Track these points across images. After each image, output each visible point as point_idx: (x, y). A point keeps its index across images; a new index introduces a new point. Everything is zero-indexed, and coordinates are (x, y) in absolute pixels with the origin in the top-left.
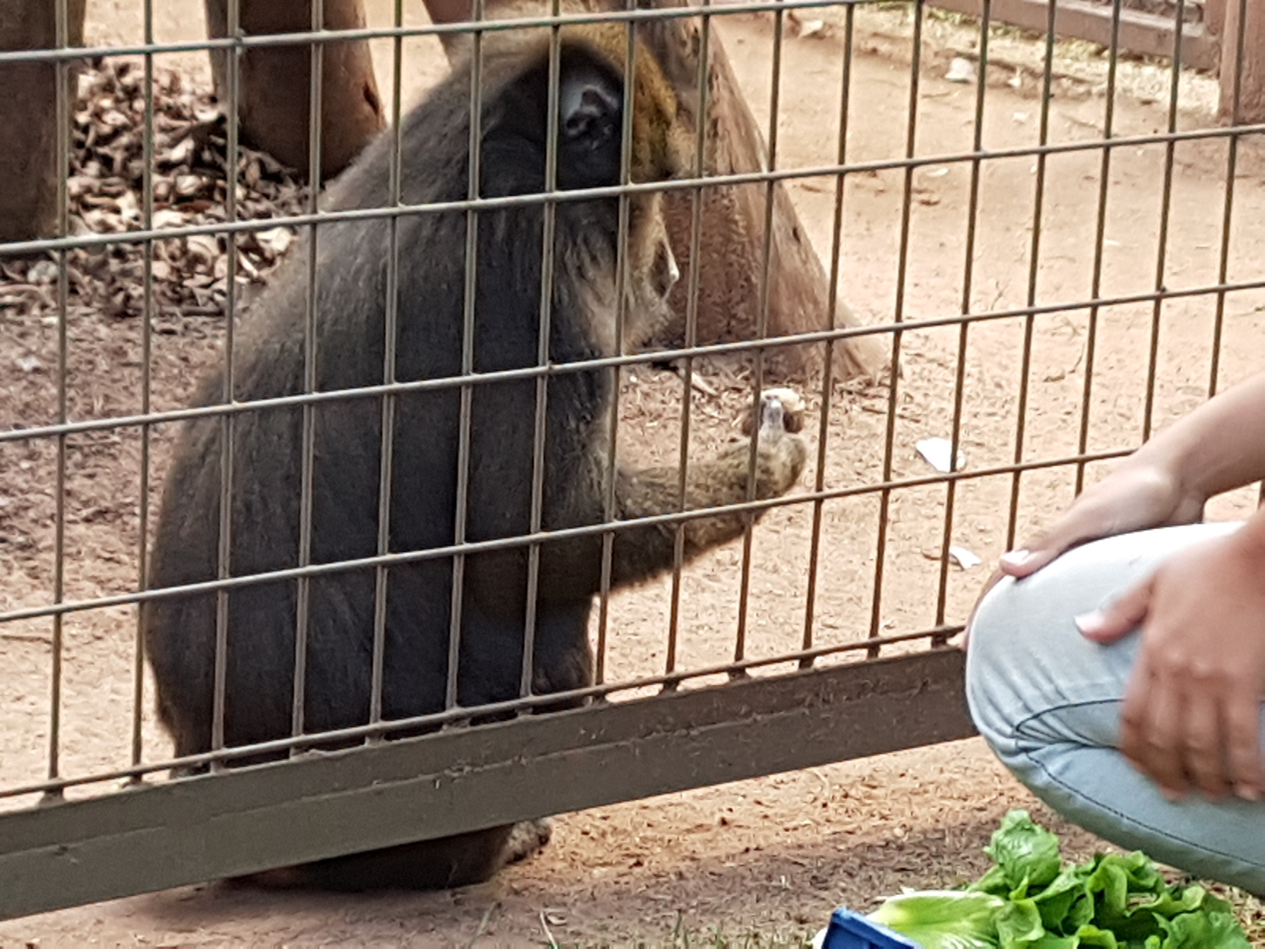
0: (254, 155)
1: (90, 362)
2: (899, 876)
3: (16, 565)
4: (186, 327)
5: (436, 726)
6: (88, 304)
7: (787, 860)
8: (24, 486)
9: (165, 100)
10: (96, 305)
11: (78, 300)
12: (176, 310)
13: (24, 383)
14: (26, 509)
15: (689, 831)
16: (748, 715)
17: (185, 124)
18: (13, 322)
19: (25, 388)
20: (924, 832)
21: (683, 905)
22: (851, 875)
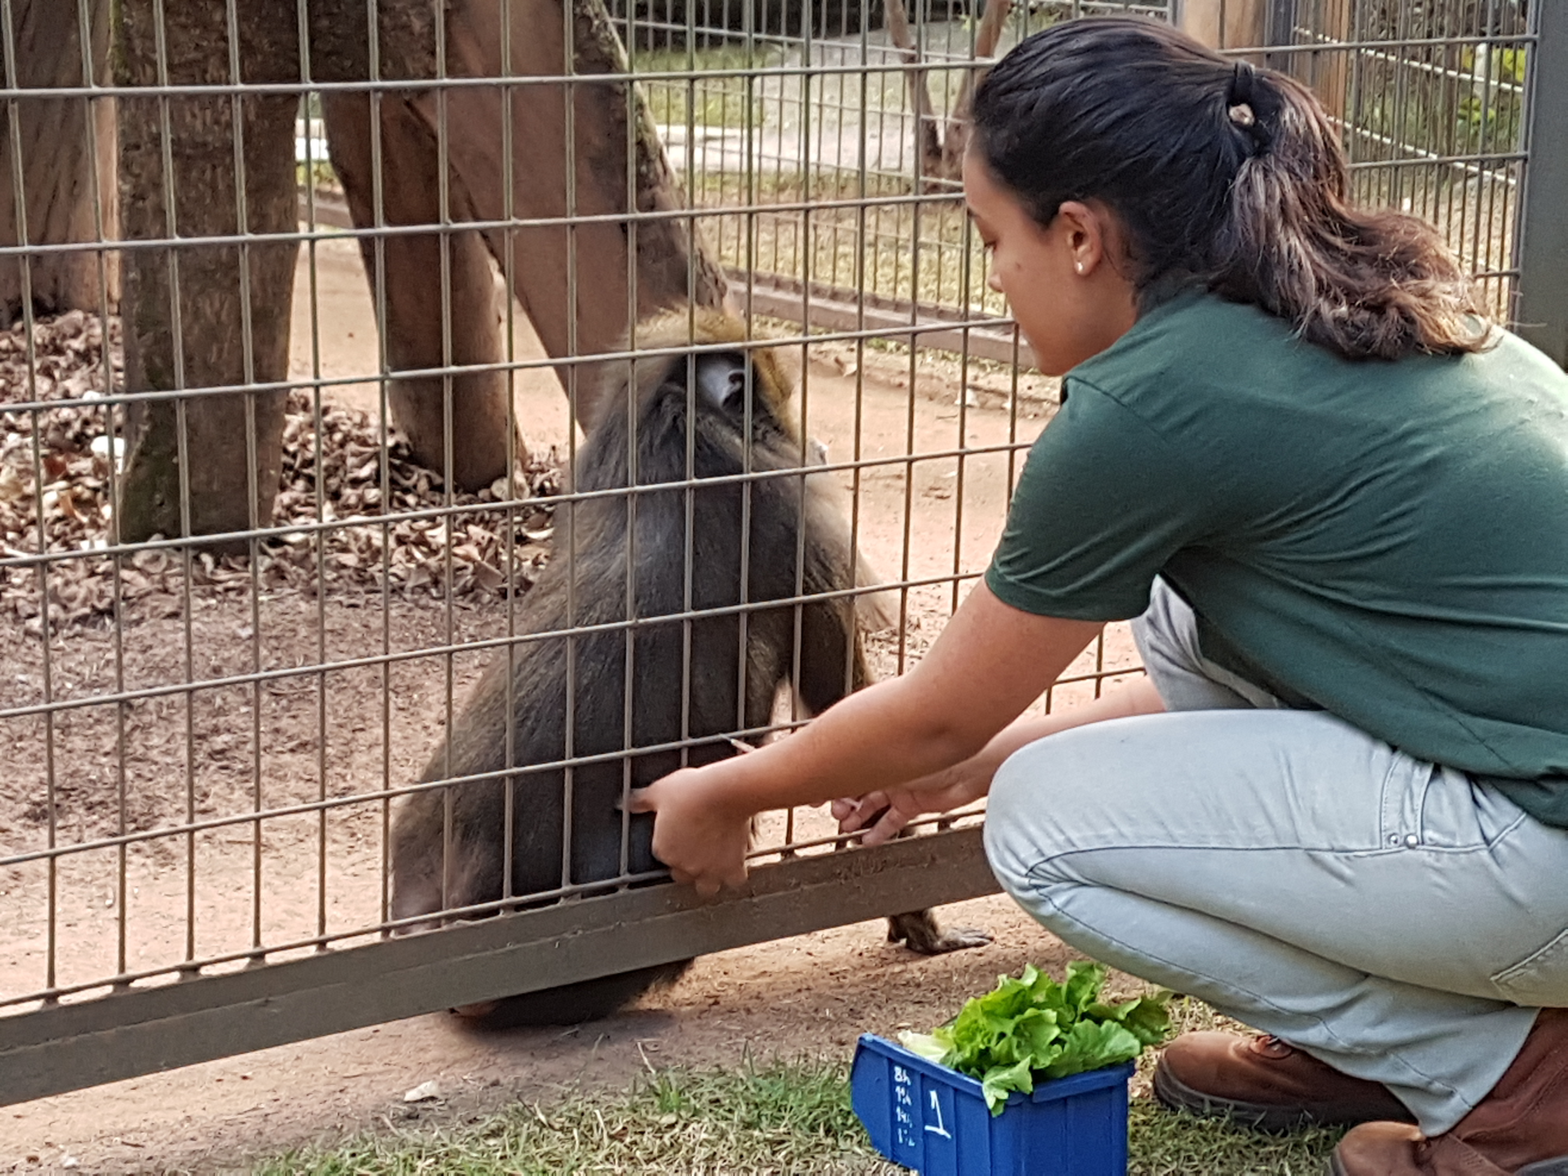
0: (424, 472)
1: (293, 630)
2: (917, 1006)
3: (237, 786)
4: (367, 602)
5: (554, 900)
6: (292, 587)
7: (830, 997)
8: (243, 726)
9: (355, 432)
10: (299, 587)
11: (284, 583)
12: (359, 589)
13: (242, 647)
14: (245, 743)
15: (755, 977)
16: (798, 885)
17: (370, 450)
18: (233, 601)
19: (243, 651)
20: (936, 973)
21: (750, 1034)
22: (880, 1008)
